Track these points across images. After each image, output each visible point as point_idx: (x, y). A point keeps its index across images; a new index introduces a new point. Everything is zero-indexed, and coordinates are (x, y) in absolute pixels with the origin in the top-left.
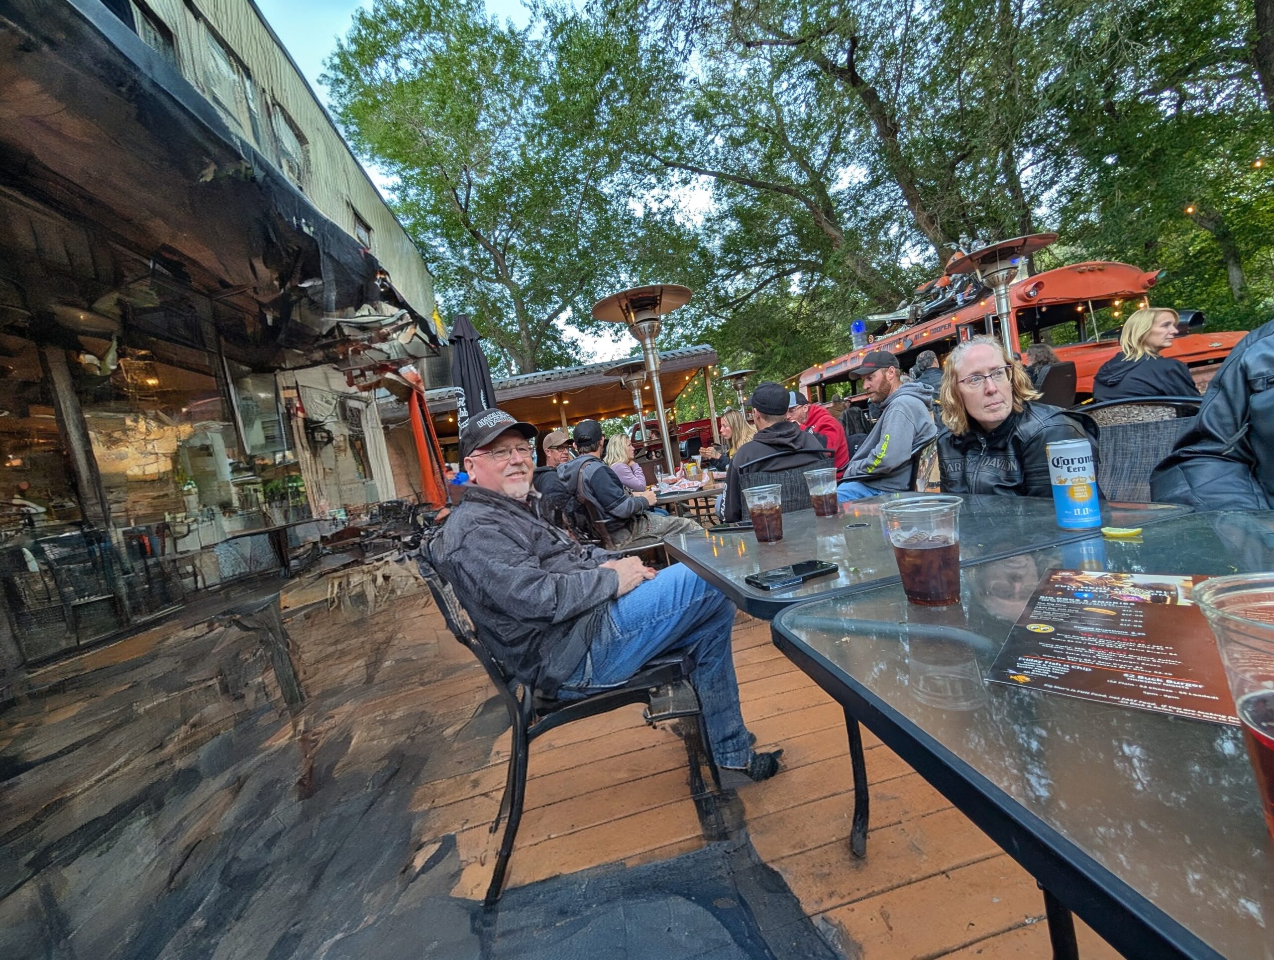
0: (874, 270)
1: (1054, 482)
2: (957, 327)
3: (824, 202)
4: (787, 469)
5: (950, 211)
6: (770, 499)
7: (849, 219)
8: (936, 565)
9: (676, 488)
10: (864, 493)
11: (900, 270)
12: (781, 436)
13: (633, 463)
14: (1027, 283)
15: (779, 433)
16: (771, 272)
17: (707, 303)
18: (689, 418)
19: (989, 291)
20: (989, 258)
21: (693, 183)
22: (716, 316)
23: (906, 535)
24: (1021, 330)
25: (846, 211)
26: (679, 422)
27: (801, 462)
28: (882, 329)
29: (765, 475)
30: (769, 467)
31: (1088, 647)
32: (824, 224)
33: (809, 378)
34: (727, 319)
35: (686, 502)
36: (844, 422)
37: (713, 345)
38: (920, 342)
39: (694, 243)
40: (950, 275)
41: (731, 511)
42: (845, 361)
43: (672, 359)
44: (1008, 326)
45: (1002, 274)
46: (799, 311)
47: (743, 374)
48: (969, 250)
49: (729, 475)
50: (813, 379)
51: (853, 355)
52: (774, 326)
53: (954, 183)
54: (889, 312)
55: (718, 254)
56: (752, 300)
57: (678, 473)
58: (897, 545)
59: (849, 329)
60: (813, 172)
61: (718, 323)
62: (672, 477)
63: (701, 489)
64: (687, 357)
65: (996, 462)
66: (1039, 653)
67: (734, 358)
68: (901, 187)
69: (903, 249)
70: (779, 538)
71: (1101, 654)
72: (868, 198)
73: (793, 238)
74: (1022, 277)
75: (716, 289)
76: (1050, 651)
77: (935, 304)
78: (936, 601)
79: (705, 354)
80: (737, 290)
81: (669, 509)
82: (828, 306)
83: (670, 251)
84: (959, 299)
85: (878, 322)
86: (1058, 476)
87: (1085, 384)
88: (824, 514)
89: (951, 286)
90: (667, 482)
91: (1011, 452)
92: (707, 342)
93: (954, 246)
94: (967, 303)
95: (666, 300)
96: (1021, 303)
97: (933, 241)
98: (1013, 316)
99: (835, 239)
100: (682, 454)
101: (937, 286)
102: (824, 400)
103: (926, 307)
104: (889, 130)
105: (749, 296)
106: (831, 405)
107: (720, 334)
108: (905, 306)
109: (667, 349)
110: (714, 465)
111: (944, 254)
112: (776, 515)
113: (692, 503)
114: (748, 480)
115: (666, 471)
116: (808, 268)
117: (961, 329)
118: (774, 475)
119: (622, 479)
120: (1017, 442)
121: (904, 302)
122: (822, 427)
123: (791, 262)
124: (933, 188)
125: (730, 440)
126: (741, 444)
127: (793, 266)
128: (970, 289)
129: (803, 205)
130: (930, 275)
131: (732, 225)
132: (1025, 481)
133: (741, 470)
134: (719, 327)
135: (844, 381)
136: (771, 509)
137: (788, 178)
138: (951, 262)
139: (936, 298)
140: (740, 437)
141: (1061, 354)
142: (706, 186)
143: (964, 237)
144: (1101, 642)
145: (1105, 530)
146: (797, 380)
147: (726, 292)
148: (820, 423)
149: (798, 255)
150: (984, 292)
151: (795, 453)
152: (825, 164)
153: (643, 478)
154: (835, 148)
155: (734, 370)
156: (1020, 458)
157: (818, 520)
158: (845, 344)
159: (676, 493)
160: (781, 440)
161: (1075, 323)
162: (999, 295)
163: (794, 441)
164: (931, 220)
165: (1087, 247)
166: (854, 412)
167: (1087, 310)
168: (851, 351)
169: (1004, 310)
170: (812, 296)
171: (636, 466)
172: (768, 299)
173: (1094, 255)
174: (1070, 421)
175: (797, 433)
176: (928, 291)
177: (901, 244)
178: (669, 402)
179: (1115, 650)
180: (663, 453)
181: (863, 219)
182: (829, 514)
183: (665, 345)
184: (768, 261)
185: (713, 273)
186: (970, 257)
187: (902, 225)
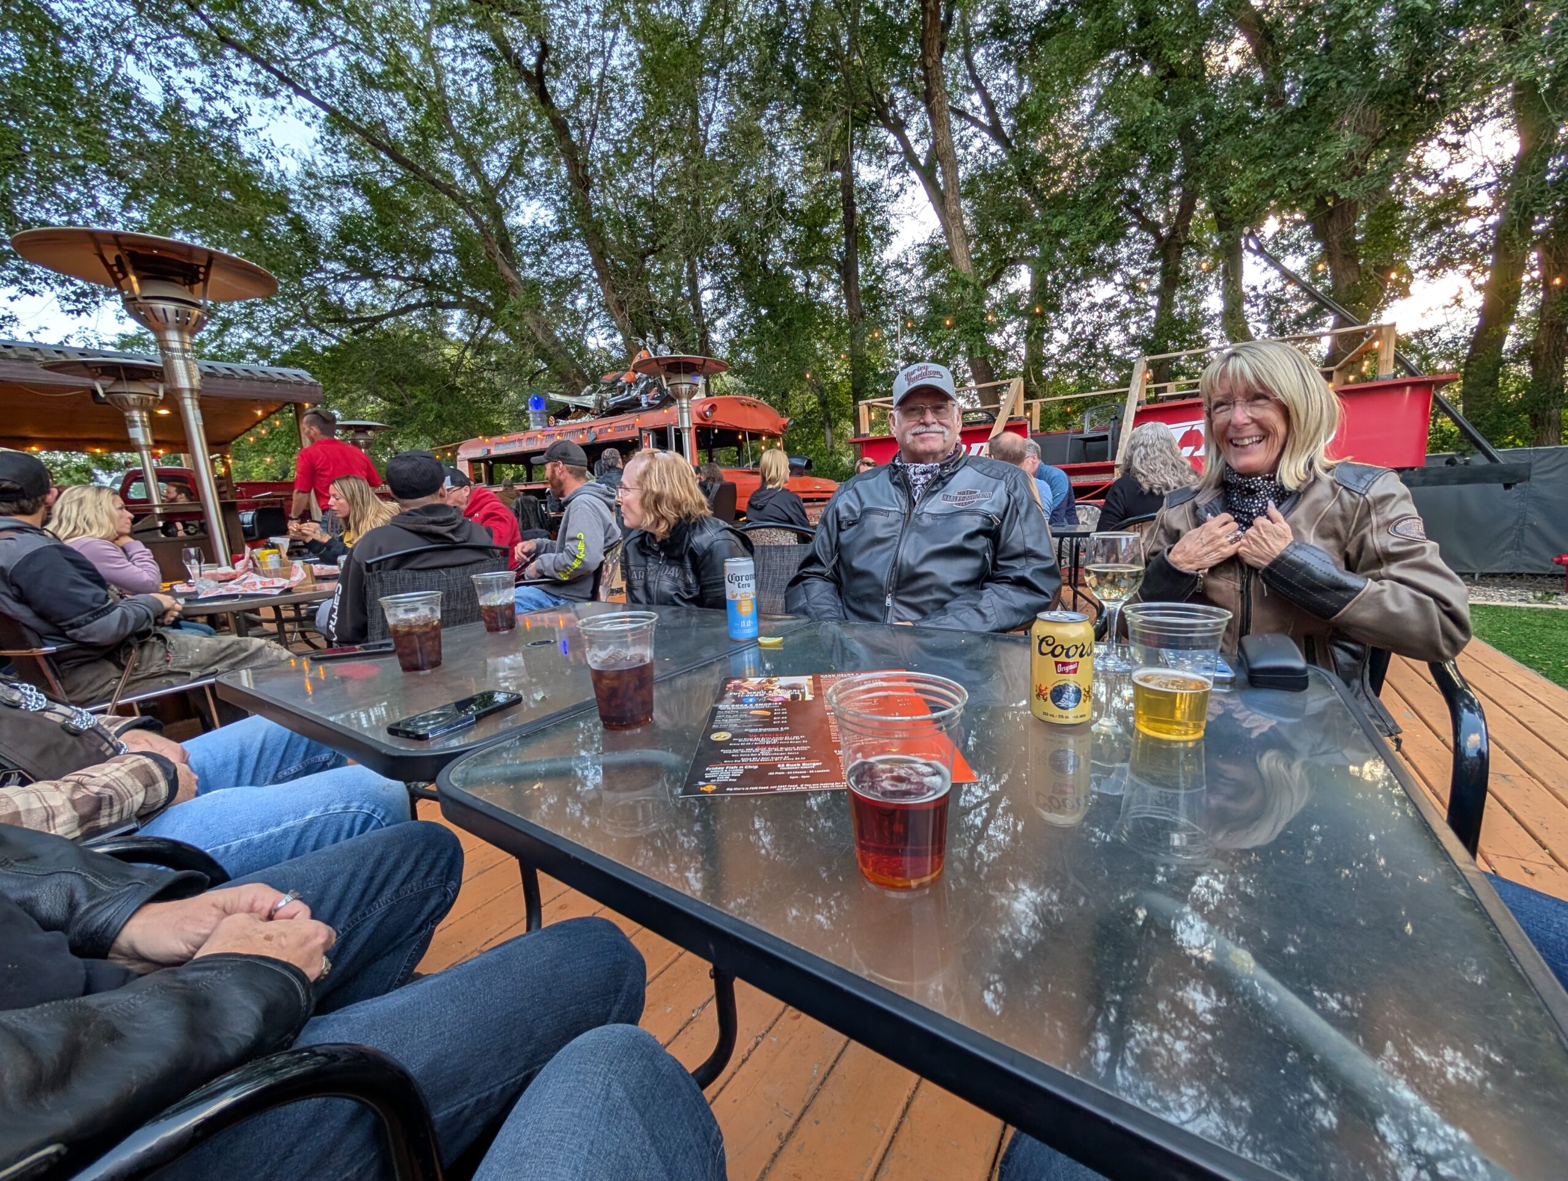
0: (558, 339)
1: (728, 597)
2: (640, 430)
3: (499, 231)
4: (443, 567)
5: (639, 303)
6: (424, 611)
7: (531, 266)
8: (632, 686)
9: (233, 587)
10: (542, 601)
11: (586, 348)
12: (434, 523)
13: (126, 540)
14: (705, 403)
15: (431, 518)
16: (418, 296)
17: (305, 308)
18: (257, 475)
19: (673, 401)
20: (675, 367)
21: (281, 101)
22: (322, 331)
23: (603, 655)
24: (699, 446)
25: (527, 254)
26: (236, 479)
27: (463, 560)
28: (564, 413)
29: (409, 575)
30: (413, 564)
31: (754, 747)
32: (497, 258)
33: (469, 451)
34: (339, 339)
35: (256, 611)
36: (517, 512)
37: (314, 373)
38: (604, 438)
39: (279, 201)
40: (635, 372)
41: (349, 625)
42: (520, 440)
43: (225, 376)
44: (688, 440)
45: (685, 388)
46: (460, 362)
47: (369, 427)
48: (655, 352)
49: (346, 570)
50: (478, 453)
51: (529, 434)
52: (422, 372)
53: (643, 276)
54: (572, 394)
55: (328, 235)
56: (386, 325)
57: (240, 565)
58: (594, 667)
59: (526, 402)
60: (486, 184)
61: (322, 343)
62: (226, 569)
63: (289, 591)
64: (261, 380)
65: (674, 572)
66: (721, 759)
67: (353, 401)
68: (592, 254)
69: (590, 327)
70: (436, 664)
71: (764, 752)
72: (556, 250)
73: (453, 261)
74: (701, 396)
75: (322, 290)
76: (729, 757)
77: (620, 399)
78: (634, 723)
79: (300, 384)
80: (361, 304)
81: (215, 623)
82: (498, 367)
83: (227, 195)
84: (644, 400)
85: (560, 403)
86: (732, 591)
87: (742, 504)
88: (497, 629)
89: (637, 384)
90: (213, 577)
91: (688, 565)
92: (302, 366)
93: (641, 342)
94: (652, 407)
95: (216, 277)
96: (699, 421)
97: (622, 330)
98: (693, 431)
99: (512, 284)
100: (247, 533)
101: (624, 379)
102: (491, 481)
103: (611, 400)
104: (581, 181)
105: (383, 318)
106: (501, 489)
107: (329, 361)
108: (590, 393)
109: (214, 357)
110: (316, 553)
111: (631, 350)
112: (432, 634)
113: (267, 613)
114: (381, 581)
115: (211, 558)
116: (473, 307)
117: (644, 434)
118: (422, 575)
119: (103, 568)
120: (692, 553)
121: (589, 388)
122: (487, 516)
123: (449, 291)
124: (624, 271)
125: (346, 519)
126: (366, 527)
127: (451, 298)
128: (654, 392)
129: (470, 221)
130: (617, 365)
131: (356, 203)
132: (701, 593)
133: (369, 567)
134: (325, 348)
135: (517, 463)
136: (426, 625)
137: (449, 175)
138: (637, 360)
139: (622, 392)
140: (363, 517)
141: (727, 474)
142: (307, 118)
143: (650, 337)
144: (763, 740)
145: (760, 640)
146: (455, 451)
147: (342, 300)
148: (485, 510)
149: (460, 286)
150: (667, 400)
151: (454, 547)
152: (503, 182)
153: (155, 568)
154: (515, 167)
155: (352, 418)
156: (696, 572)
157: (489, 637)
158: (519, 420)
159: (235, 596)
160: (435, 528)
161: (735, 449)
162: (682, 408)
163: (453, 531)
164: (621, 305)
165: (747, 382)
166: (530, 502)
167: (744, 439)
168: (527, 429)
169: (686, 425)
170: (481, 347)
171: (137, 547)
172: (412, 333)
173: (751, 391)
174: (733, 536)
175: (459, 521)
176: (614, 383)
177: (589, 320)
178: (217, 444)
179: (771, 745)
180: (204, 528)
181: (546, 274)
182: (504, 628)
183: (211, 349)
184: (413, 277)
185: (315, 262)
186: (657, 360)
187: (590, 299)
